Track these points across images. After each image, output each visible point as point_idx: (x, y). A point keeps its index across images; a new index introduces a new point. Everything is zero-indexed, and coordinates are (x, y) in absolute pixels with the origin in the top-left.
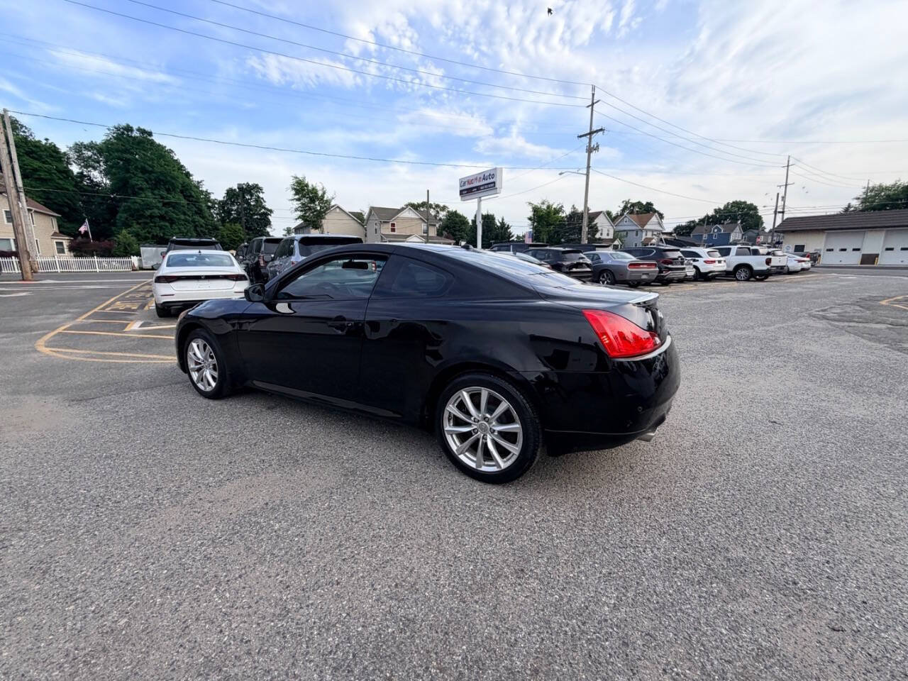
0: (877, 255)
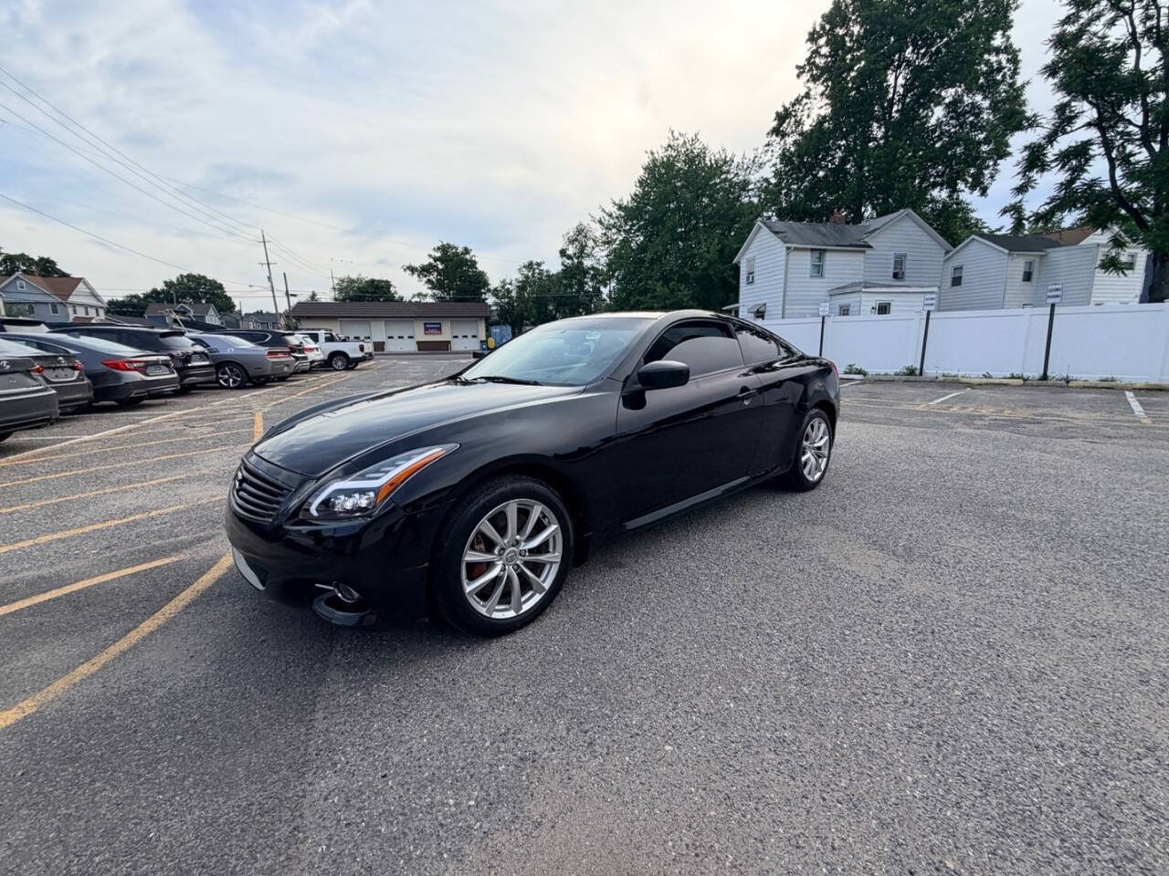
0: (383, 343)
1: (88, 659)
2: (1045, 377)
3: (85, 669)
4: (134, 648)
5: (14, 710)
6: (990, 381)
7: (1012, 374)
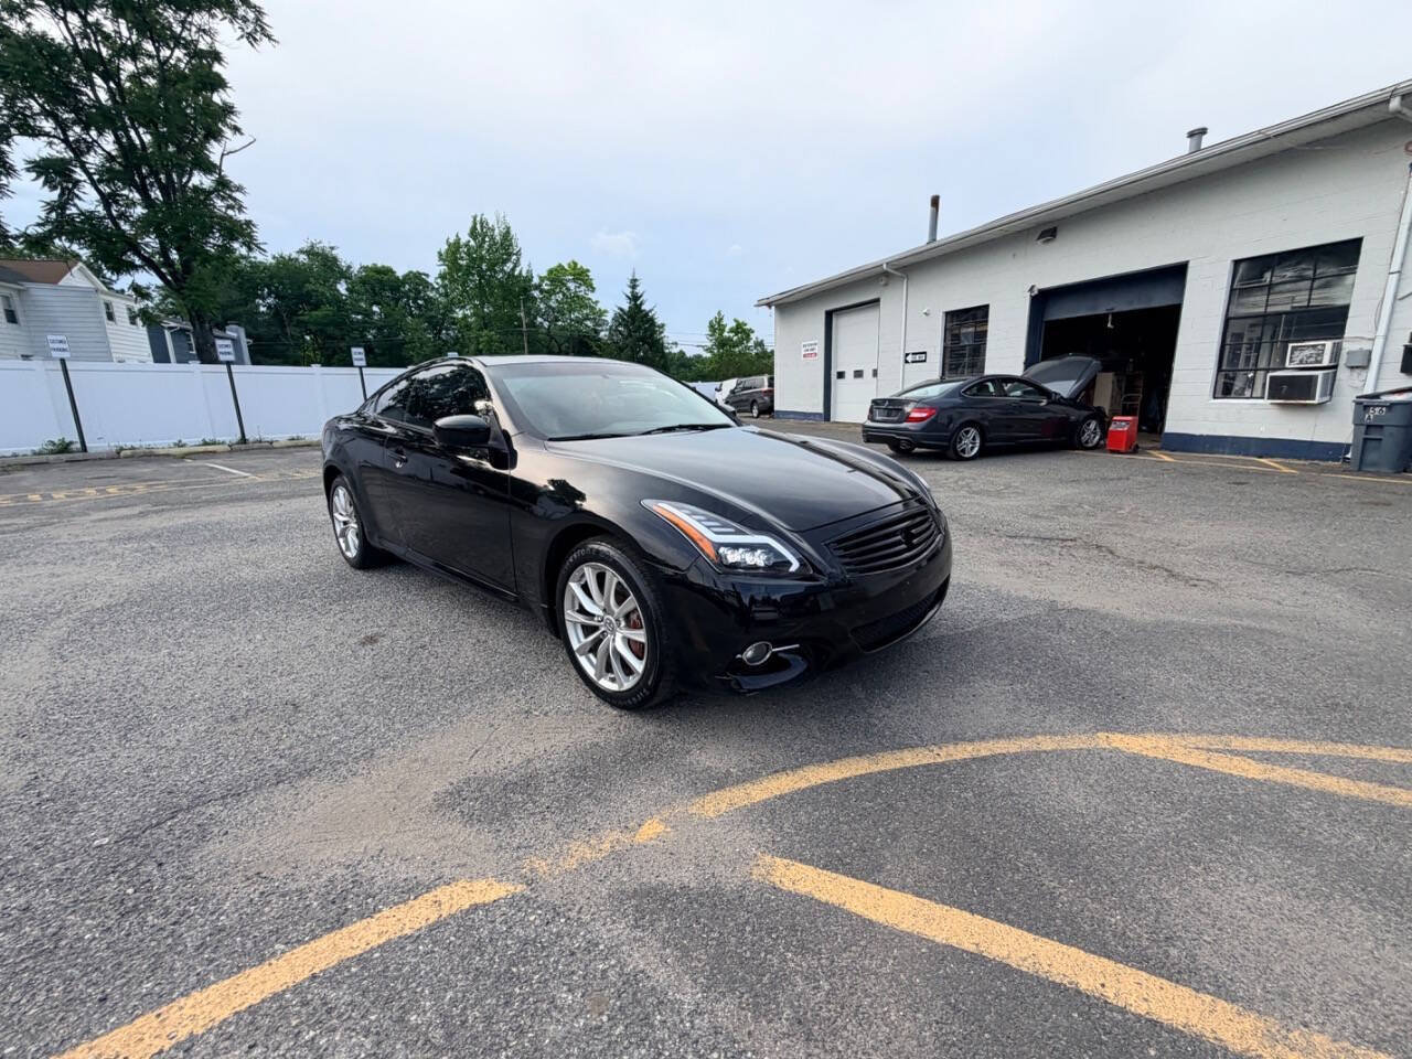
1: (1037, 754)
2: (244, 440)
3: (1047, 744)
4: (999, 736)
5: (1114, 745)
6: (184, 450)
7: (204, 440)
